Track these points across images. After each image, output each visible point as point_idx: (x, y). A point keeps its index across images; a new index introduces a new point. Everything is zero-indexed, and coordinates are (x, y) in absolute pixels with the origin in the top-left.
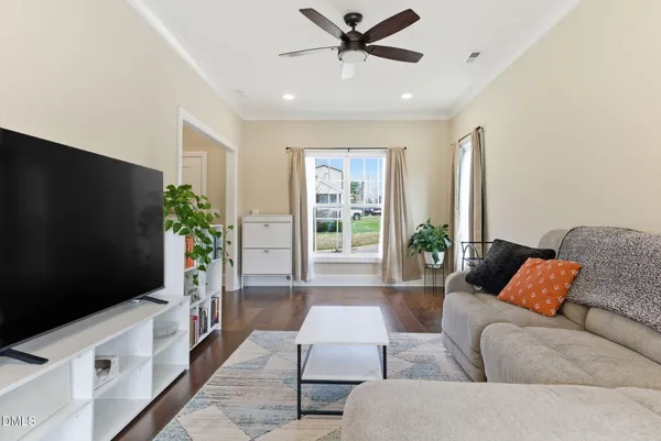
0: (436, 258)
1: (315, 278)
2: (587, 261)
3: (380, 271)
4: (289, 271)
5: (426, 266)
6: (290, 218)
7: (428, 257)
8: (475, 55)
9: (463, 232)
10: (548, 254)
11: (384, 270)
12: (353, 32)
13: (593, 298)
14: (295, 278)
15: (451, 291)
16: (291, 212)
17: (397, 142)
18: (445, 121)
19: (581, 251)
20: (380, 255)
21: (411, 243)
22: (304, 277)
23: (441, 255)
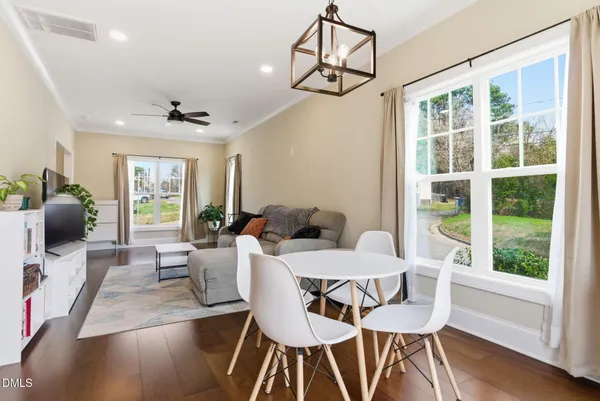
0: (215, 225)
1: (135, 242)
2: (270, 217)
3: (180, 235)
4: (116, 238)
5: (209, 230)
6: (116, 202)
7: (211, 224)
8: (236, 122)
9: (230, 209)
10: (259, 216)
11: (183, 234)
12: (175, 110)
13: (268, 230)
14: (120, 243)
15: (222, 234)
16: (117, 197)
17: (192, 155)
18: (222, 145)
19: (269, 213)
20: (181, 225)
21: (200, 217)
22: (126, 242)
23: (218, 223)
